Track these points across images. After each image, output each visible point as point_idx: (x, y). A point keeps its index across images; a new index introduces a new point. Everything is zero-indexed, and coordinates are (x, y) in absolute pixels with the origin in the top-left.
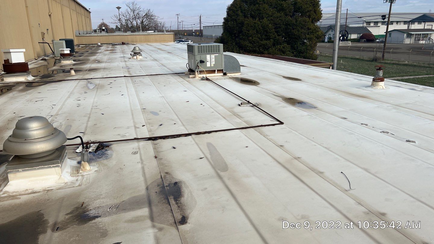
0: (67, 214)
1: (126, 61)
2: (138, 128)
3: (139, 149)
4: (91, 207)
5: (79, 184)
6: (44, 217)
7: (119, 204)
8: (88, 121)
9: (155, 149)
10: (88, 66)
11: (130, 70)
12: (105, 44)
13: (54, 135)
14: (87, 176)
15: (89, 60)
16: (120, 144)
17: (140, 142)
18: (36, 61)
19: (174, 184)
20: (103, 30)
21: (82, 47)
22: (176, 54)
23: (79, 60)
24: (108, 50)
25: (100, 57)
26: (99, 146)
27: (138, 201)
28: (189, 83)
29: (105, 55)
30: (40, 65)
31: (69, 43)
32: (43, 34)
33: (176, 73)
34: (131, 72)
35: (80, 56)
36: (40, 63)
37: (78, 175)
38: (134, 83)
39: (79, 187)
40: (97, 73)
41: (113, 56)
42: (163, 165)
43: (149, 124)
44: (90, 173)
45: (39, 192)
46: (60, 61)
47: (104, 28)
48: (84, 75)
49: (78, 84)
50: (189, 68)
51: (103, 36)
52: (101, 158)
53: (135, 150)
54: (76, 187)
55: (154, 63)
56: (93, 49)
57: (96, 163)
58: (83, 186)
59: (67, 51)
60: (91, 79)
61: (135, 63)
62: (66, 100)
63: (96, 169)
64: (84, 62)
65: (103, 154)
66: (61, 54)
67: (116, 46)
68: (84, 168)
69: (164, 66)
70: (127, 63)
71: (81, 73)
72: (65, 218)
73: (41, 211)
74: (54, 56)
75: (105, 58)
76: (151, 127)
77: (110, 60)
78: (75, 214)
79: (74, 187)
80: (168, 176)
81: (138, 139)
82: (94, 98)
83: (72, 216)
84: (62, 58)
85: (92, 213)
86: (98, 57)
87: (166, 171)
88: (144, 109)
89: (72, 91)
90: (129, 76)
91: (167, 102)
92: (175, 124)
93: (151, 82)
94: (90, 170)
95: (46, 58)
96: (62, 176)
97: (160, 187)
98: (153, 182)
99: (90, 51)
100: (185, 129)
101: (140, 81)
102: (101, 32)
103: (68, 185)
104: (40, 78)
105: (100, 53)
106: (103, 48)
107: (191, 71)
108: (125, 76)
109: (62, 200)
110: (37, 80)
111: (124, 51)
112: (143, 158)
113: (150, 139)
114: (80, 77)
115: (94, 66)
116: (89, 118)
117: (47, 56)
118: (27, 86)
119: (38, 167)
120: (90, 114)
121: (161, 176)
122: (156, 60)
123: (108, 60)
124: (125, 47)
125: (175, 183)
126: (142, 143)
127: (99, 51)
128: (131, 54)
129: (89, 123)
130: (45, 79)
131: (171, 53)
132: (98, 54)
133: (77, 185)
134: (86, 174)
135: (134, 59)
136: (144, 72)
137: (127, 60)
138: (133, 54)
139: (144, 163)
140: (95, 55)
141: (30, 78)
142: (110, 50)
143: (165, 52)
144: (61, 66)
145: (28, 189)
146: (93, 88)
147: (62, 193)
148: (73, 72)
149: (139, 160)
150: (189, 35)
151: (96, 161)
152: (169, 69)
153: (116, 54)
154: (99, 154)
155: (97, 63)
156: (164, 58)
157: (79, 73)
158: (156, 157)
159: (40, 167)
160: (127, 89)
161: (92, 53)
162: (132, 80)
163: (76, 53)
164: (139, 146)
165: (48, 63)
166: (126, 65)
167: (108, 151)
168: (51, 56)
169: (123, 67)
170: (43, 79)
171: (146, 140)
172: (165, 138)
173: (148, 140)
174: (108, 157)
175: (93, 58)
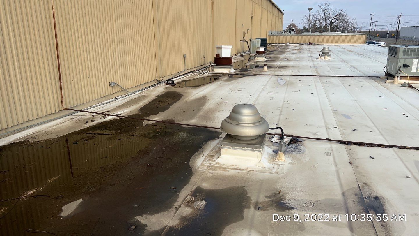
0: (267, 197)
1: (313, 61)
2: (330, 129)
3: (332, 150)
4: (287, 197)
5: (276, 172)
6: (247, 194)
7: (314, 202)
8: (281, 114)
9: (349, 154)
10: (278, 63)
11: (318, 69)
12: (292, 44)
13: (260, 123)
14: (282, 165)
15: (278, 58)
16: (312, 142)
17: (333, 144)
18: (236, 56)
19: (375, 199)
20: (293, 30)
21: (272, 46)
22: (367, 56)
23: (270, 58)
24: (296, 50)
25: (288, 55)
26: (293, 140)
27: (334, 205)
28: (386, 88)
29: (293, 54)
30: (238, 60)
31: (264, 42)
32: (245, 33)
33: (369, 77)
34: (319, 72)
35: (271, 54)
36: (239, 59)
37: (274, 162)
38: (323, 82)
39: (275, 175)
40: (287, 70)
41: (301, 55)
42: (360, 174)
43: (342, 126)
44: (284, 163)
45: (243, 170)
46: (254, 57)
47: (293, 28)
48: (275, 72)
49: (270, 79)
50: (386, 72)
51: (292, 36)
52: (294, 151)
53: (328, 151)
54: (273, 173)
55: (343, 64)
56: (282, 47)
57: (290, 155)
58: (279, 175)
59: (262, 49)
60: (282, 75)
61: (324, 63)
62: (260, 93)
63: (291, 161)
64: (274, 60)
65: (296, 148)
66: (256, 51)
67: (303, 46)
68: (280, 157)
69: (355, 68)
70: (315, 63)
71: (272, 69)
72: (265, 200)
73: (244, 187)
74: (250, 53)
75: (294, 57)
76: (343, 130)
77: (299, 59)
78: (273, 199)
79: (271, 173)
80: (366, 187)
81: (330, 140)
82: (285, 94)
83: (271, 200)
84: (257, 54)
85: (289, 203)
86: (287, 55)
87: (364, 182)
88: (335, 110)
89: (266, 85)
90: (318, 76)
91: (360, 106)
92: (371, 131)
93: (341, 84)
94: (285, 161)
95: (244, 54)
96: (261, 161)
97: (358, 196)
98: (349, 189)
99: (279, 50)
100: (384, 139)
101: (329, 81)
102: (290, 32)
103: (266, 170)
104: (239, 71)
105: (289, 52)
106: (291, 47)
107: (389, 76)
108: (313, 75)
109: (261, 182)
110: (237, 73)
111: (311, 51)
112: (337, 161)
113: (343, 142)
114: (271, 73)
115: (283, 63)
116: (281, 111)
117: (244, 53)
118: (230, 77)
119: (244, 148)
120: (282, 108)
121: (359, 185)
122: (345, 61)
123: (296, 59)
124: (312, 47)
125: (376, 197)
126: (335, 145)
127: (288, 50)
128: (319, 54)
129: (282, 116)
130: (243, 72)
131: (361, 55)
132: (287, 53)
133: (273, 172)
134: (281, 164)
135: (322, 59)
136: (333, 73)
137: (314, 59)
138: (321, 54)
139: (338, 166)
140: (283, 54)
141: (232, 71)
142: (298, 50)
143: (355, 54)
144: (255, 62)
145: (234, 165)
146: (284, 84)
147: (261, 176)
148: (266, 68)
149: (333, 163)
150: (382, 36)
151: (289, 154)
152: (360, 72)
153: (304, 54)
154: (292, 147)
155: (286, 61)
156: (354, 60)
157: (270, 70)
158: (351, 164)
159: (246, 148)
160: (316, 88)
161: (281, 52)
162: (321, 80)
163: (267, 51)
164: (331, 147)
165: (245, 59)
166: (314, 64)
167: (301, 147)
168: (247, 53)
169: (311, 67)
170: (242, 72)
171: (339, 143)
172: (360, 145)
173: (340, 143)
174: (301, 152)
175: (282, 56)
